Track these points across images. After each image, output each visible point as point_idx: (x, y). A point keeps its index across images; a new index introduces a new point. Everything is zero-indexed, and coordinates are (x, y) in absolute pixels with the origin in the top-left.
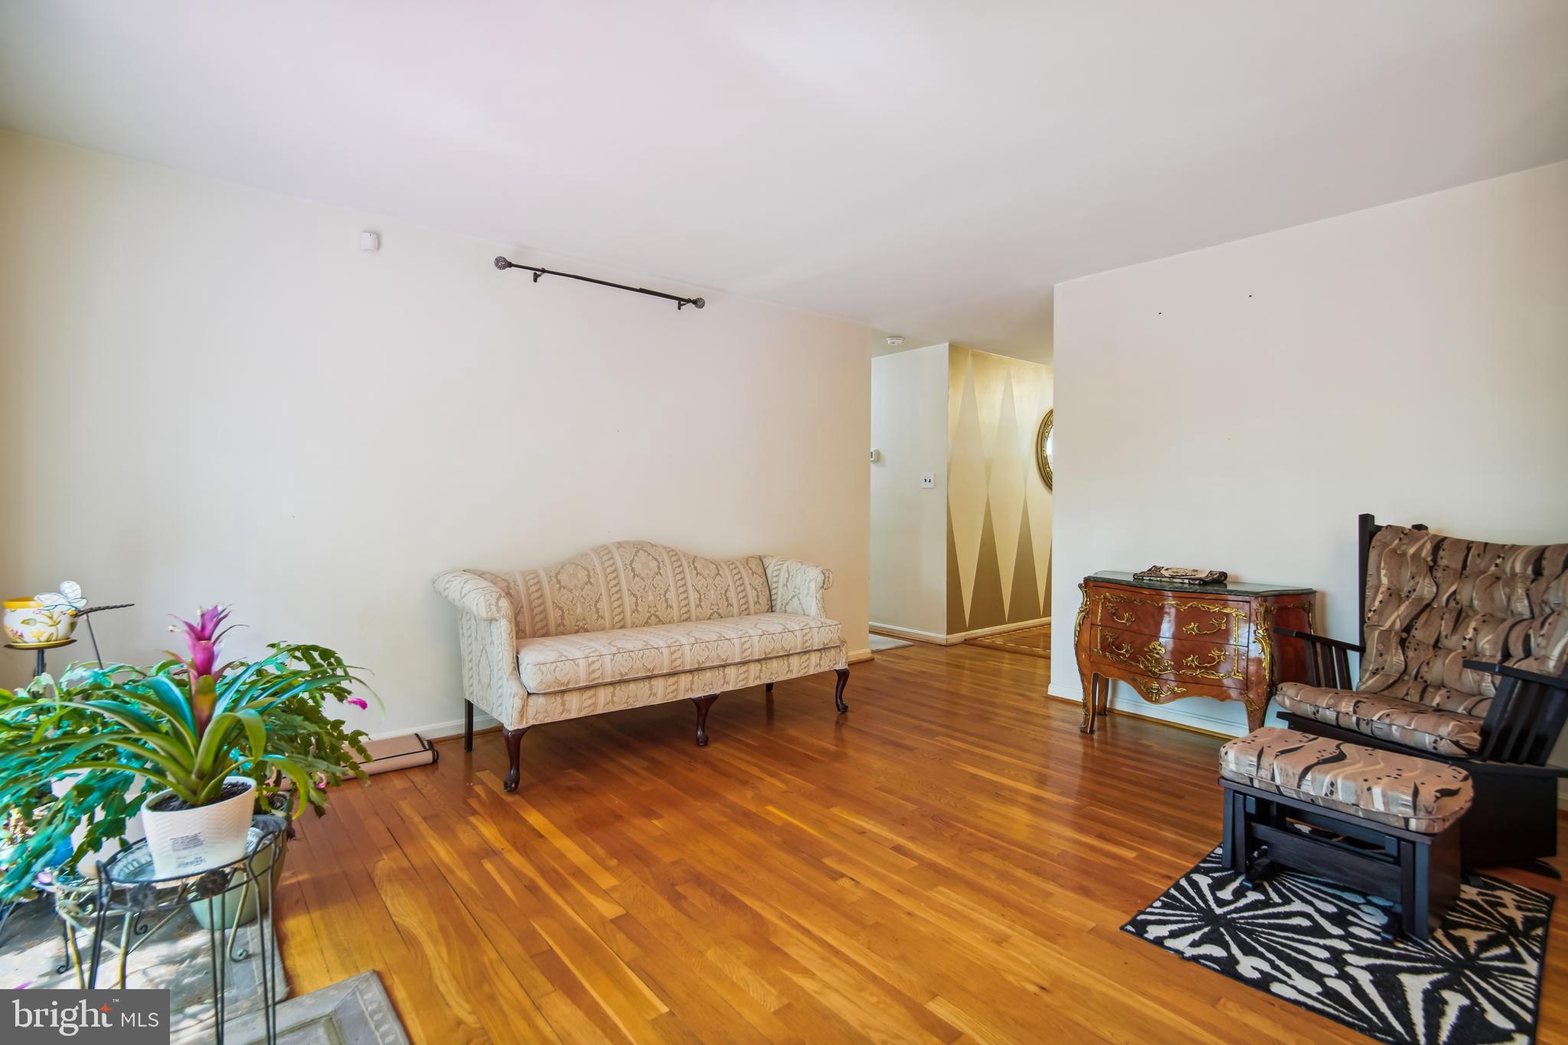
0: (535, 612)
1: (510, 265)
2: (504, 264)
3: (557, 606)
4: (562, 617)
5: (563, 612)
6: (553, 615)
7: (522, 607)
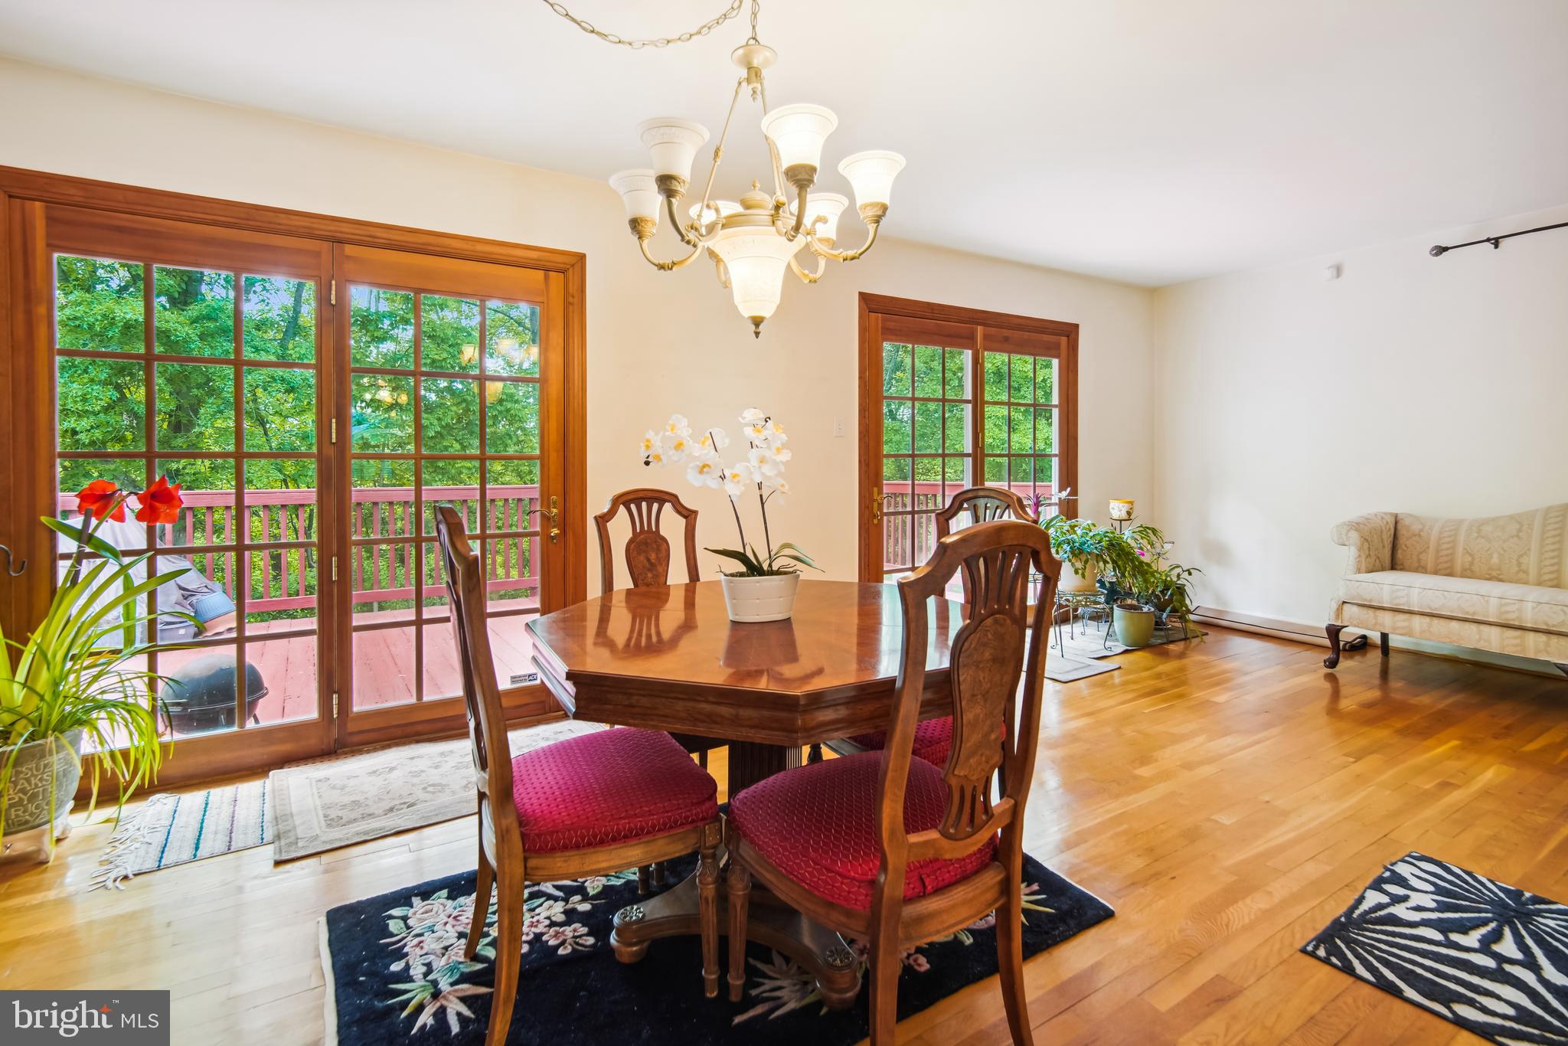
0: (1442, 553)
1: (1446, 249)
2: (1441, 250)
3: (1468, 552)
4: (1472, 564)
5: (1473, 559)
6: (1460, 560)
7: (1428, 548)
